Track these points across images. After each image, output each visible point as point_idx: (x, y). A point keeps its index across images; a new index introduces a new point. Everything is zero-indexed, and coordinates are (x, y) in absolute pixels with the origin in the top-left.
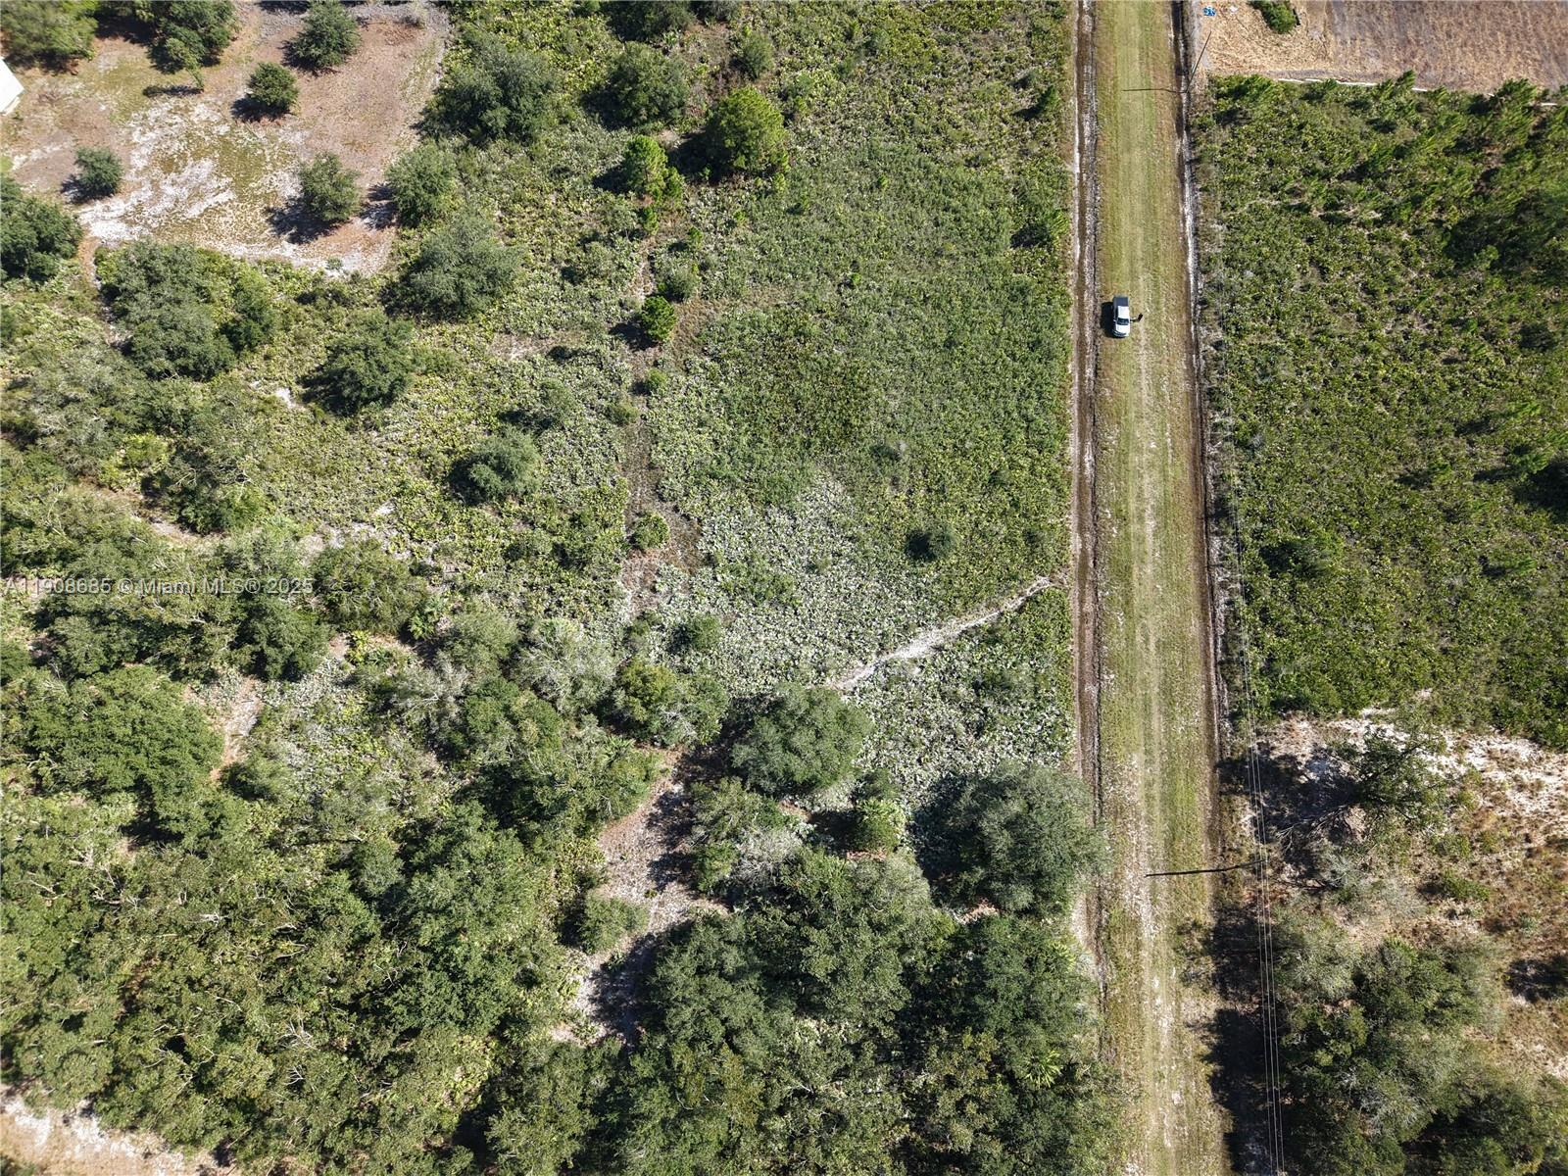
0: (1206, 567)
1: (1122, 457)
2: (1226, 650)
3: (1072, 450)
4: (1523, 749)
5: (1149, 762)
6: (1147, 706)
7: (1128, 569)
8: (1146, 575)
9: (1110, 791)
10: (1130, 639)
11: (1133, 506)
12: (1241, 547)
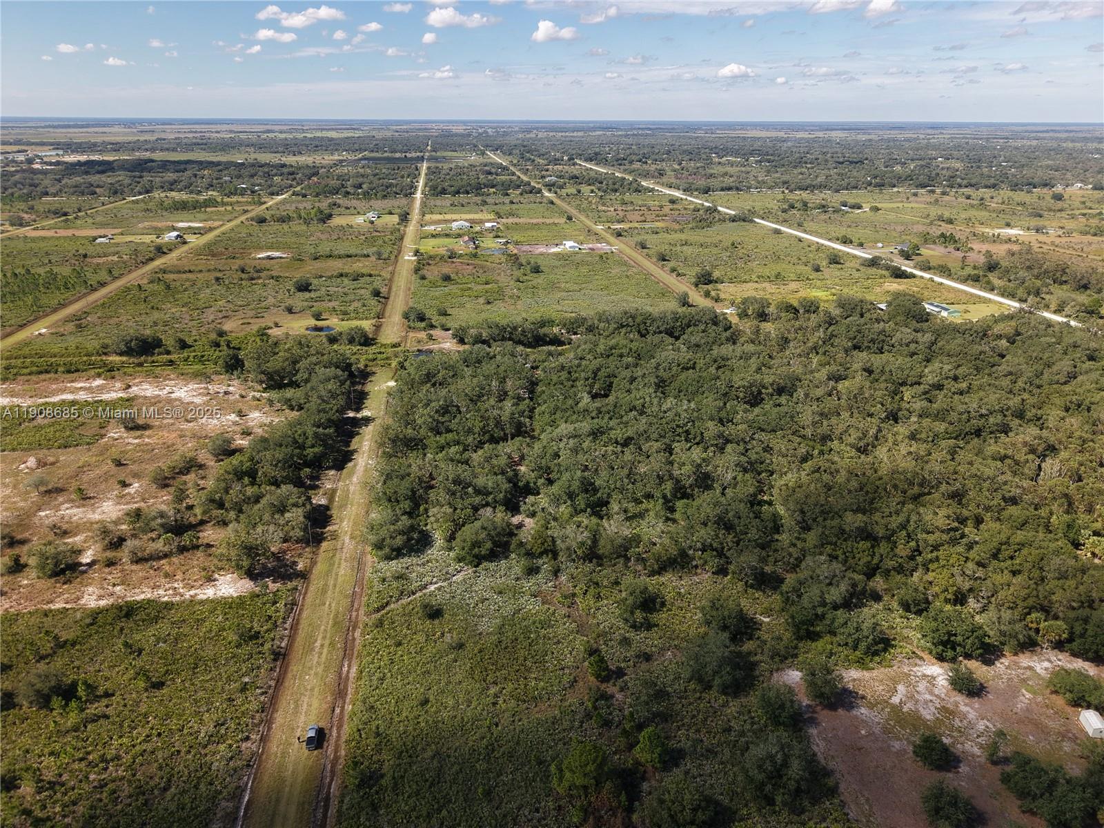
1: (326, 669)
2: (292, 609)
3: (354, 670)
5: (337, 573)
6: (335, 587)
7: (333, 626)
8: (326, 624)
9: (356, 564)
10: (338, 604)
11: (325, 651)
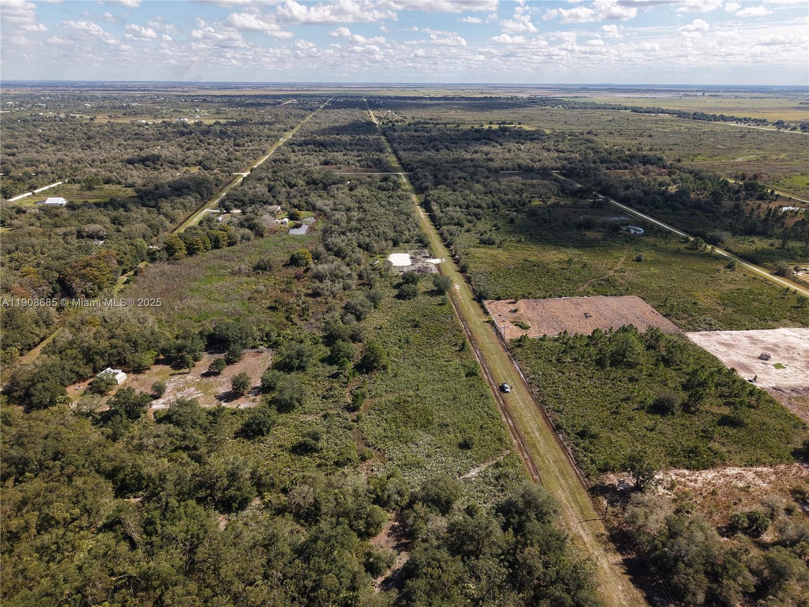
0: (560, 442)
1: (521, 419)
3: (504, 419)
4: (687, 472)
5: (564, 492)
6: (557, 478)
7: (535, 445)
8: (541, 446)
10: (543, 462)
11: (529, 430)
12: (569, 434)
